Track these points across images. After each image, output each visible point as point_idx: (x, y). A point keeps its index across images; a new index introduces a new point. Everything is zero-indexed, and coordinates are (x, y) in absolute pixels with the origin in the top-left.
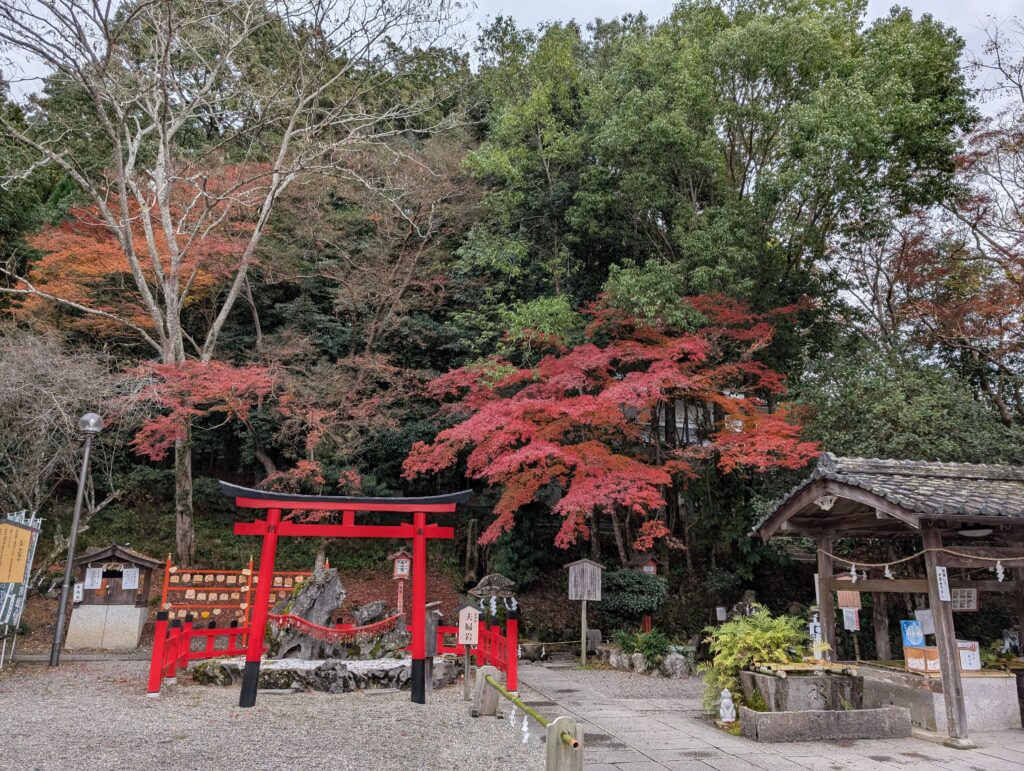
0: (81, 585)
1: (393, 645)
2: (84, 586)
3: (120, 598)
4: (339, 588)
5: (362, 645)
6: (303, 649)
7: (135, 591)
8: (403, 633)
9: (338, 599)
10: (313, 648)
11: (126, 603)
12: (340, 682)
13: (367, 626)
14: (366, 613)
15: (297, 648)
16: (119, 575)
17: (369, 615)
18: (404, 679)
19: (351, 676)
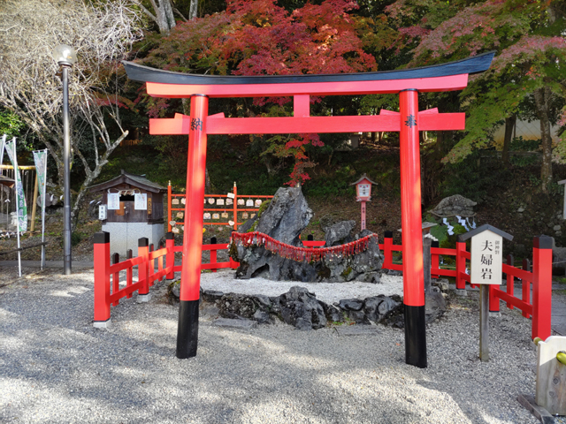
0: (104, 207)
1: (365, 267)
2: (106, 208)
3: (135, 217)
4: (304, 207)
5: (331, 267)
6: (271, 270)
7: (146, 211)
8: (376, 255)
9: (304, 218)
10: (281, 268)
11: (141, 221)
12: (309, 316)
13: (336, 247)
14: (334, 233)
15: (265, 268)
16: (132, 198)
17: (337, 235)
18: (384, 312)
19: (321, 308)
